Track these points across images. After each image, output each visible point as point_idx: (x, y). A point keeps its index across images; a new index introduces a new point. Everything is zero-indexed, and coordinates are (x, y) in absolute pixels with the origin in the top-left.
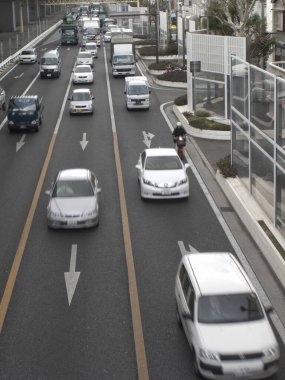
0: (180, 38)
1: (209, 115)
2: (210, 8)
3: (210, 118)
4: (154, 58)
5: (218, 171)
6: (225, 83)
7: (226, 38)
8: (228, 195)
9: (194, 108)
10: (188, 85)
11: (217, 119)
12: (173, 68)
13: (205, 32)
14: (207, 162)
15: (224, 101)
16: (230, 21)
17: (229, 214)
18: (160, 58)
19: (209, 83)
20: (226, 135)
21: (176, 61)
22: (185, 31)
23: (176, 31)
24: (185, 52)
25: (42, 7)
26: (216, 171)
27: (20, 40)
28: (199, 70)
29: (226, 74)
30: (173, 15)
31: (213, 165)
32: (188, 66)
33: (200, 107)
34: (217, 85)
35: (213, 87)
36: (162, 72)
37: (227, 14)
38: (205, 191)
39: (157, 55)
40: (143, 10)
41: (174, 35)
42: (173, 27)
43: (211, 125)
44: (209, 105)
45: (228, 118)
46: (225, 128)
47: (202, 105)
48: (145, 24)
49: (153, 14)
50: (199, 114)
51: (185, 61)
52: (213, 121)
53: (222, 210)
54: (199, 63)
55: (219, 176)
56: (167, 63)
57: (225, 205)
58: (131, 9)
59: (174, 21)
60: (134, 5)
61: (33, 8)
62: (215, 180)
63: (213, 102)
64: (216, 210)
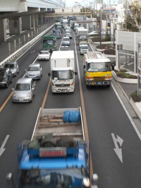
0: (112, 33)
1: (127, 71)
2: (127, 18)
3: (127, 73)
4: (99, 43)
5: (131, 99)
6: (135, 55)
7: (135, 33)
8: (136, 111)
9: (119, 68)
10: (116, 56)
11: (130, 73)
12: (108, 48)
13: (124, 30)
14: (125, 94)
15: (134, 64)
16: (137, 25)
17: (137, 120)
18: (102, 43)
19: (126, 55)
20: (135, 81)
21: (110, 44)
22: (115, 30)
23: (110, 30)
24: (114, 40)
25: (44, 18)
26: (130, 99)
27: (34, 34)
28: (122, 49)
29: (135, 51)
30: (109, 22)
31: (128, 96)
32: (116, 47)
33: (122, 67)
34: (130, 56)
35: (128, 57)
36: (103, 50)
37: (136, 21)
38: (125, 108)
39: (100, 41)
40: (94, 19)
41: (109, 32)
42: (109, 28)
43: (127, 76)
44: (126, 66)
45: (136, 72)
46: (135, 77)
47: (123, 66)
48: (94, 26)
49: (99, 22)
50: (121, 71)
51: (114, 45)
52: (128, 74)
53: (133, 118)
54: (122, 46)
55: (131, 101)
56: (105, 45)
57: (135, 116)
58: (87, 19)
59: (109, 25)
60: (89, 17)
61: (39, 18)
62: (130, 103)
63: (128, 64)
64: (130, 118)
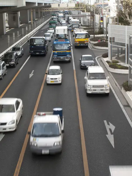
0: (105, 26)
1: (118, 62)
2: (119, 13)
4: (93, 36)
5: (123, 88)
6: (126, 47)
7: (126, 26)
8: (127, 99)
9: (111, 59)
10: (109, 48)
11: (122, 64)
12: (101, 40)
13: (116, 24)
14: (117, 84)
15: (125, 55)
16: (128, 19)
17: (128, 108)
18: (96, 36)
19: (118, 48)
20: (126, 72)
21: (103, 37)
22: (107, 24)
23: (103, 23)
24: (107, 33)
25: (41, 12)
26: (121, 88)
27: (31, 27)
28: (114, 41)
29: (126, 43)
30: (102, 16)
31: (120, 85)
32: (109, 39)
33: (114, 59)
34: (122, 48)
35: (120, 49)
36: (96, 42)
37: (127, 15)
38: (117, 97)
39: (94, 34)
40: (88, 14)
41: (102, 26)
42: (101, 21)
43: (119, 67)
44: (118, 58)
45: (128, 63)
46: (126, 68)
47: (115, 57)
48: (88, 20)
49: (93, 16)
50: (113, 62)
51: (107, 37)
52: (120, 65)
53: (125, 106)
54: (114, 38)
55: (123, 90)
57: (126, 104)
58: (82, 13)
59: (102, 19)
60: (83, 11)
61: (37, 13)
62: (121, 92)
63: (120, 56)
64: (122, 106)
